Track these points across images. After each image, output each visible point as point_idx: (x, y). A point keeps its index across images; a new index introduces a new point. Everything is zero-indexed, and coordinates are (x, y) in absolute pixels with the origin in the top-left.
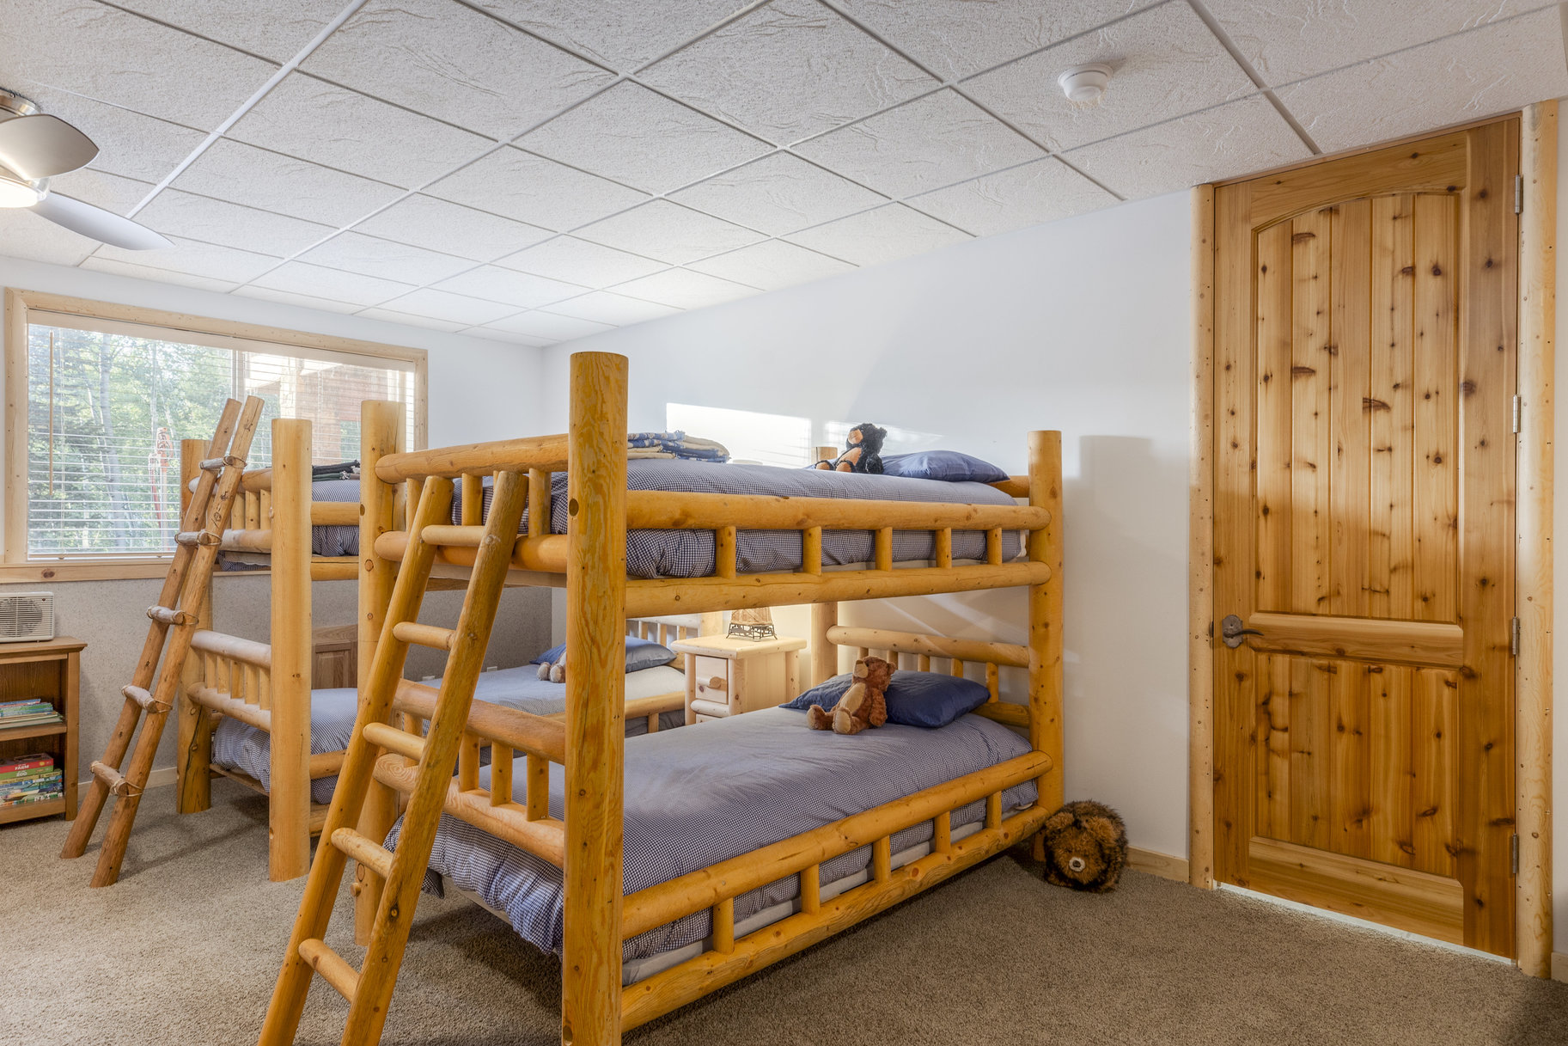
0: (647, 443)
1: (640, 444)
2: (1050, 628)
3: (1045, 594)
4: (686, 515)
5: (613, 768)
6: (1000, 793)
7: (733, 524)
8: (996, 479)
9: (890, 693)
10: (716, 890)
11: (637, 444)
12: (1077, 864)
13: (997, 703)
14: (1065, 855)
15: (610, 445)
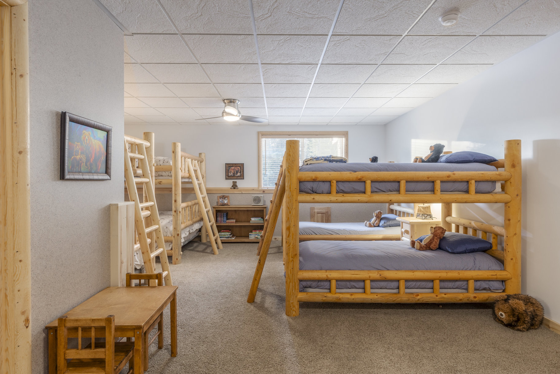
0: (320, 159)
1: (318, 159)
2: (511, 221)
3: (509, 207)
4: (317, 178)
5: (293, 237)
6: (473, 281)
7: (334, 180)
8: (490, 162)
9: (443, 239)
10: (327, 276)
11: (317, 159)
12: (501, 315)
13: (496, 250)
14: (497, 310)
15: (291, 161)
